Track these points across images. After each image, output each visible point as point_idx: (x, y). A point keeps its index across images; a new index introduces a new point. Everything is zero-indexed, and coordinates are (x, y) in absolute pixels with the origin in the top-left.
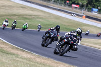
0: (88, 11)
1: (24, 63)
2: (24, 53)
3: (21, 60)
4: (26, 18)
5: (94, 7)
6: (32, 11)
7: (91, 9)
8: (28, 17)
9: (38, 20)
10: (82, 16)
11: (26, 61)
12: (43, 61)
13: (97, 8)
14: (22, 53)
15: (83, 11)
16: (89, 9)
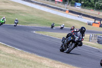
0: (72, 6)
1: (7, 58)
2: (7, 49)
3: (4, 56)
4: (9, 13)
5: (77, 2)
6: (15, 5)
7: (74, 3)
8: (11, 12)
9: (21, 15)
10: (65, 11)
11: (9, 57)
12: (26, 56)
13: (81, 3)
14: (5, 48)
15: (66, 6)
16: (72, 3)
